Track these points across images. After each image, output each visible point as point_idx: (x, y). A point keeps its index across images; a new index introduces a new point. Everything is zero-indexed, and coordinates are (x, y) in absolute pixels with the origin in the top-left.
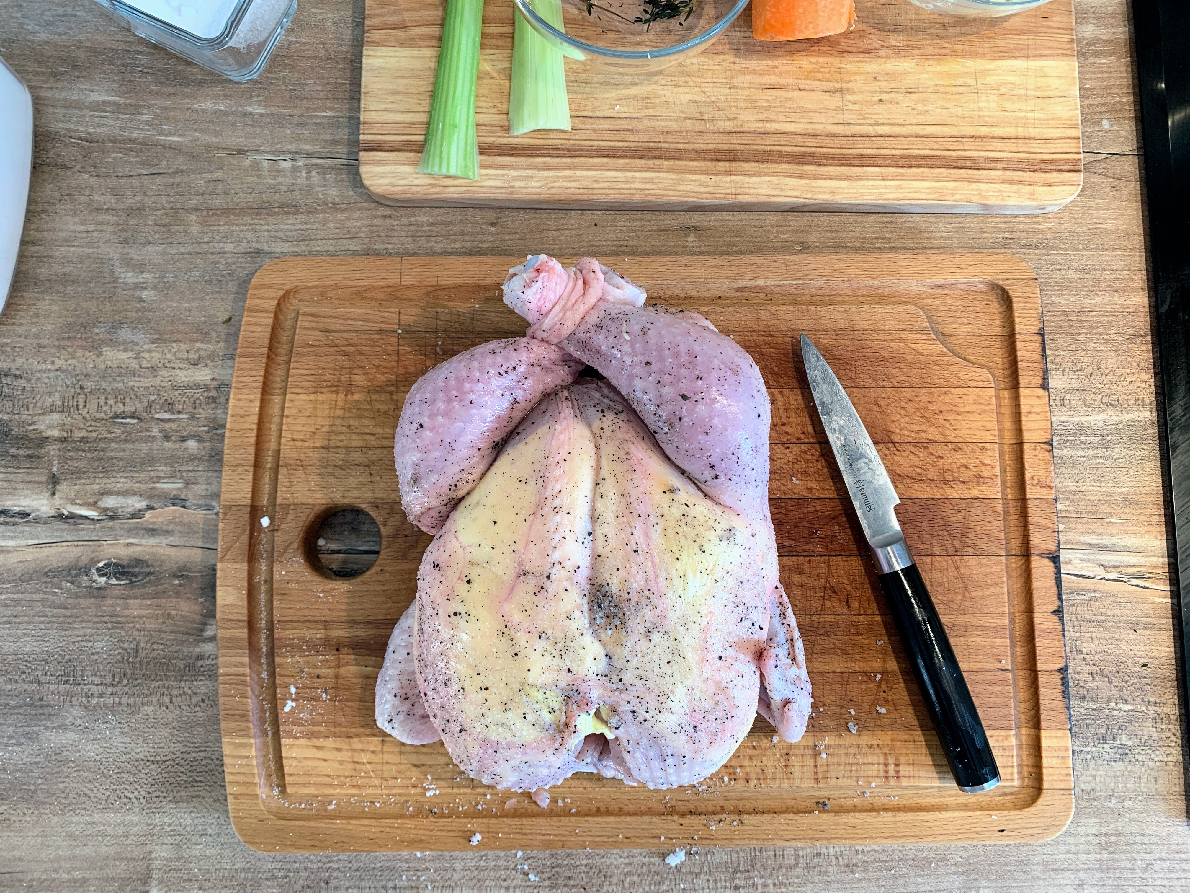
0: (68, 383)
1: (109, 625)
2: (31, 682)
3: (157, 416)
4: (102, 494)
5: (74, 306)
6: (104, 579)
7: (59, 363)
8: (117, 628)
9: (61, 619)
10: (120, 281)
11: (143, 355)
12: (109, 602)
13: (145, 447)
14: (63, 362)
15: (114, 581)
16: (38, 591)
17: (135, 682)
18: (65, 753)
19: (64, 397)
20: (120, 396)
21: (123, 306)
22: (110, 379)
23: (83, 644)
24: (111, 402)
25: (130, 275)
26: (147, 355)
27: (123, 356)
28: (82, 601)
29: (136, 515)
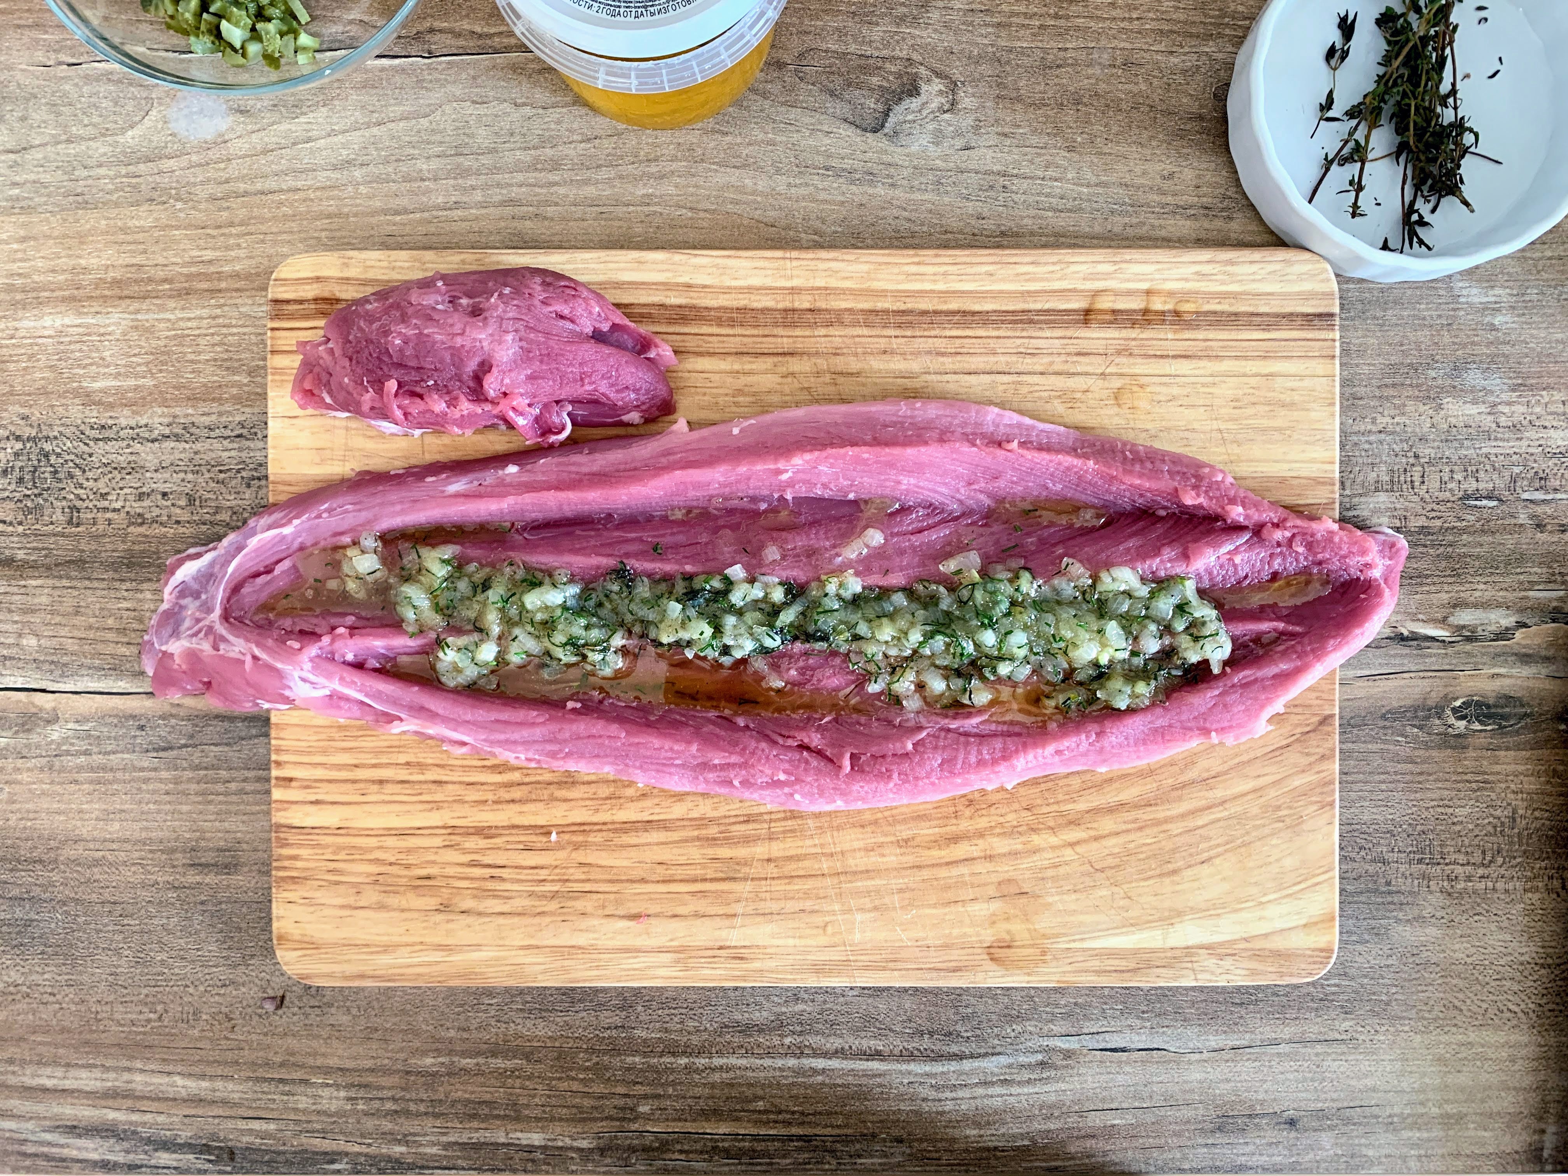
0: (1397, 448)
1: (1474, 785)
2: (1374, 861)
3: (1525, 496)
4: (1455, 606)
5: (1397, 339)
6: (1464, 722)
7: (1383, 421)
8: (1486, 789)
9: (1408, 778)
10: (1462, 300)
11: (1500, 408)
12: (1471, 754)
13: (1510, 541)
14: (1388, 420)
15: (1477, 726)
16: (1374, 740)
17: (1514, 862)
18: (1424, 955)
19: (1392, 471)
20: (1471, 469)
21: (1468, 336)
22: (1456, 444)
23: (1439, 810)
24: (1458, 476)
25: (1475, 291)
26: (1506, 409)
27: (1473, 410)
28: (1434, 753)
29: (1503, 635)
